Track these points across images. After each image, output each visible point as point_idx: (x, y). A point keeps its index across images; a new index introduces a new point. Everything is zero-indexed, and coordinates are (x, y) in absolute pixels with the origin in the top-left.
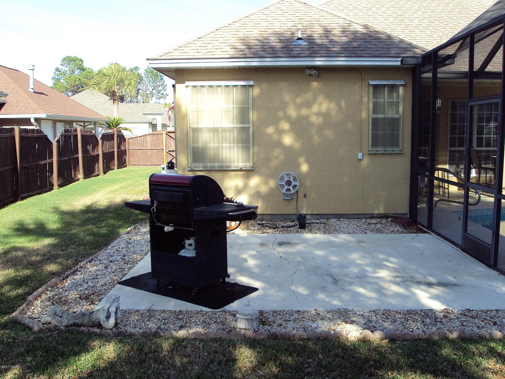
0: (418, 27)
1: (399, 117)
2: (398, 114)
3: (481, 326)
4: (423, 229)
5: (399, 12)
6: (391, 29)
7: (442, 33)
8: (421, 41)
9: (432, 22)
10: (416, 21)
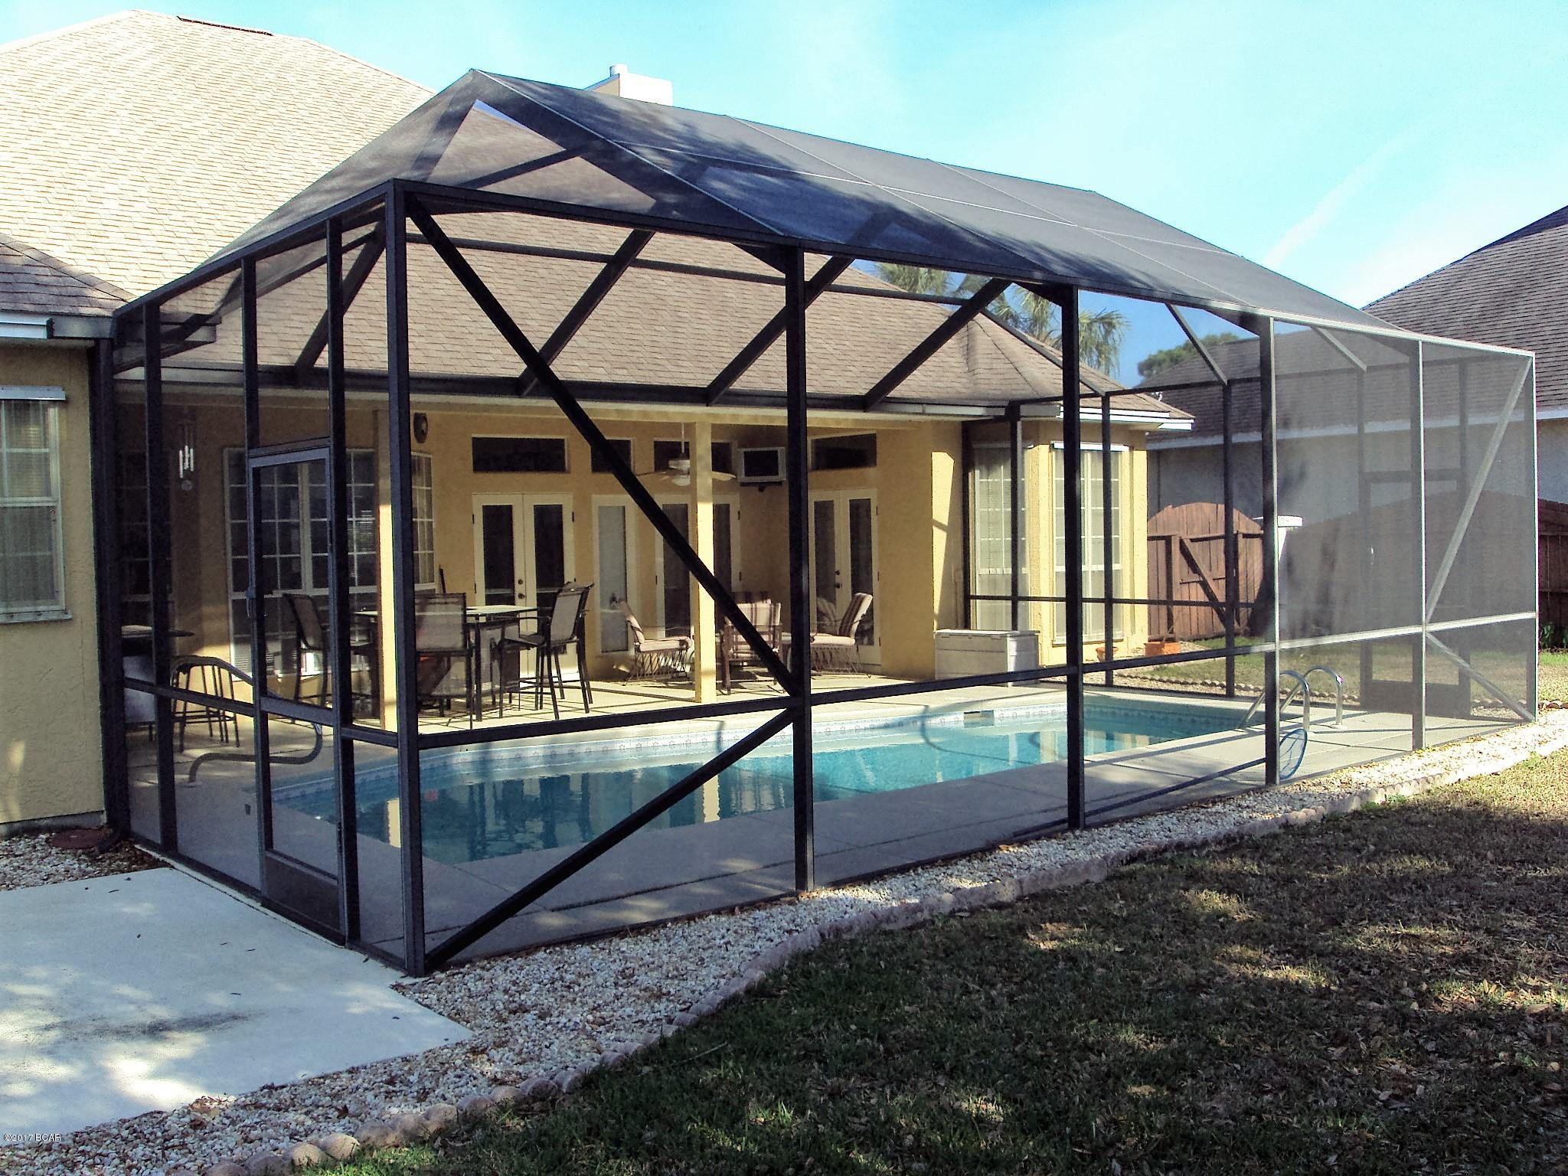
0: (118, 223)
1: (51, 504)
2: (48, 493)
3: (302, 1129)
4: (151, 856)
5: (56, 172)
6: (28, 221)
7: (192, 247)
8: (128, 266)
9: (161, 211)
10: (113, 204)
